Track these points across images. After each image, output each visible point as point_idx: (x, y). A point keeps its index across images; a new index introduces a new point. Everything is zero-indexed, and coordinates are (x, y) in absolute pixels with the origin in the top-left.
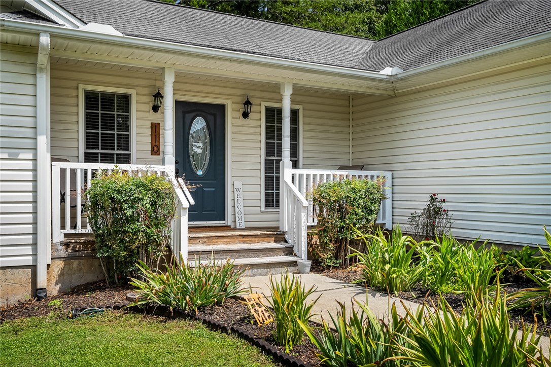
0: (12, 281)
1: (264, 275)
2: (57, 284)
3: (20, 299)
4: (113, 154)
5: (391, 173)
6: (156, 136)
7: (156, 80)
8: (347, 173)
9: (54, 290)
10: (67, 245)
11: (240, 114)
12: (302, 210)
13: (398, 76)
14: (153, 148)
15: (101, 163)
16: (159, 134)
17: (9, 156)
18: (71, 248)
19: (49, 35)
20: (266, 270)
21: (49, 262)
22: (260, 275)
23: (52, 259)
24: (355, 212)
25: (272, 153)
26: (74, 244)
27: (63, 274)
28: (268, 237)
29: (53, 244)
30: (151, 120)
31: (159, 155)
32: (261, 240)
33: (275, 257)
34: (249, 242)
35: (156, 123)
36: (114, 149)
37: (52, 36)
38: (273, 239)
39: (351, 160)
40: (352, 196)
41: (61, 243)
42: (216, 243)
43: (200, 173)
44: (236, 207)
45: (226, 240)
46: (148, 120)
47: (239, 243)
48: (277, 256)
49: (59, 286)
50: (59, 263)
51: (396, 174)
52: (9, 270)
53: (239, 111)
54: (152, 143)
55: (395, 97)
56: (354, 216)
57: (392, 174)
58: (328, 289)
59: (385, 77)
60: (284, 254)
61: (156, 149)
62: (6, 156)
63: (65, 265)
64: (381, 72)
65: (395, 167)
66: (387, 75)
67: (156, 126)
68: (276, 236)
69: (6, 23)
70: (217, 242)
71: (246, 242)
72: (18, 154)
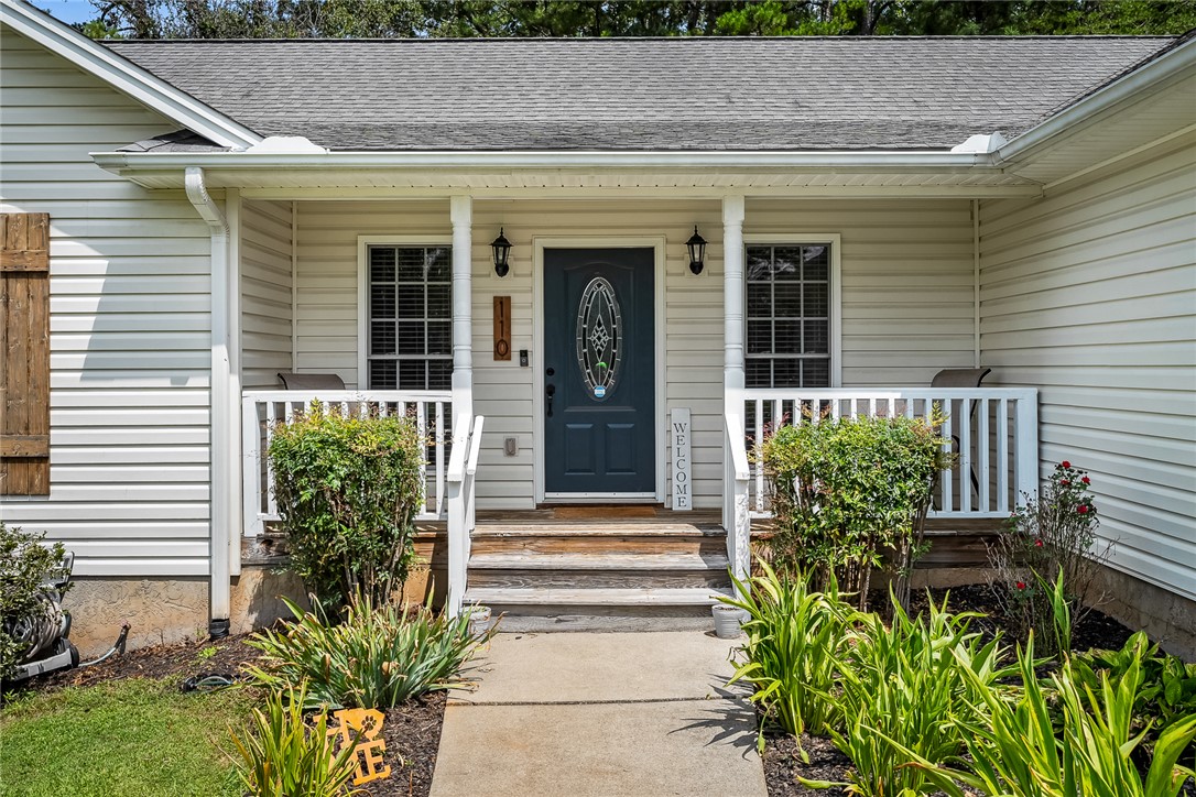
0: (178, 602)
1: (638, 631)
2: (251, 611)
3: (190, 635)
4: (423, 361)
5: (1035, 390)
6: (502, 322)
7: (503, 212)
8: (898, 396)
9: (244, 621)
10: (268, 542)
11: (684, 266)
12: (737, 489)
13: (1002, 154)
14: (497, 346)
15: (401, 389)
16: (509, 319)
17: (172, 383)
18: (274, 548)
19: (199, 170)
20: (642, 621)
21: (236, 571)
22: (629, 629)
23: (243, 566)
24: (842, 502)
25: (764, 345)
26: (281, 541)
27: (262, 595)
28: (685, 541)
29: (244, 540)
30: (493, 292)
31: (509, 359)
32: (667, 549)
33: (685, 590)
34: (637, 551)
35: (502, 298)
36: (422, 352)
37: (206, 171)
38: (698, 545)
39: (977, 352)
40: (836, 462)
41: (259, 537)
42: (562, 551)
43: (600, 392)
44: (674, 465)
45: (583, 544)
46: (490, 292)
47: (616, 553)
48: (688, 587)
49: (255, 615)
50: (254, 575)
51: (1050, 395)
52: (174, 582)
53: (683, 258)
54: (495, 336)
55: (1044, 198)
56: (838, 512)
57: (1039, 395)
58: (662, 698)
59: (972, 160)
60: (706, 584)
61: (502, 347)
62: (167, 383)
63: (265, 578)
64: (956, 150)
65: (1048, 375)
66: (976, 155)
67: (501, 303)
68: (705, 540)
69: (129, 161)
70: (563, 548)
71: (628, 551)
72: (186, 379)
